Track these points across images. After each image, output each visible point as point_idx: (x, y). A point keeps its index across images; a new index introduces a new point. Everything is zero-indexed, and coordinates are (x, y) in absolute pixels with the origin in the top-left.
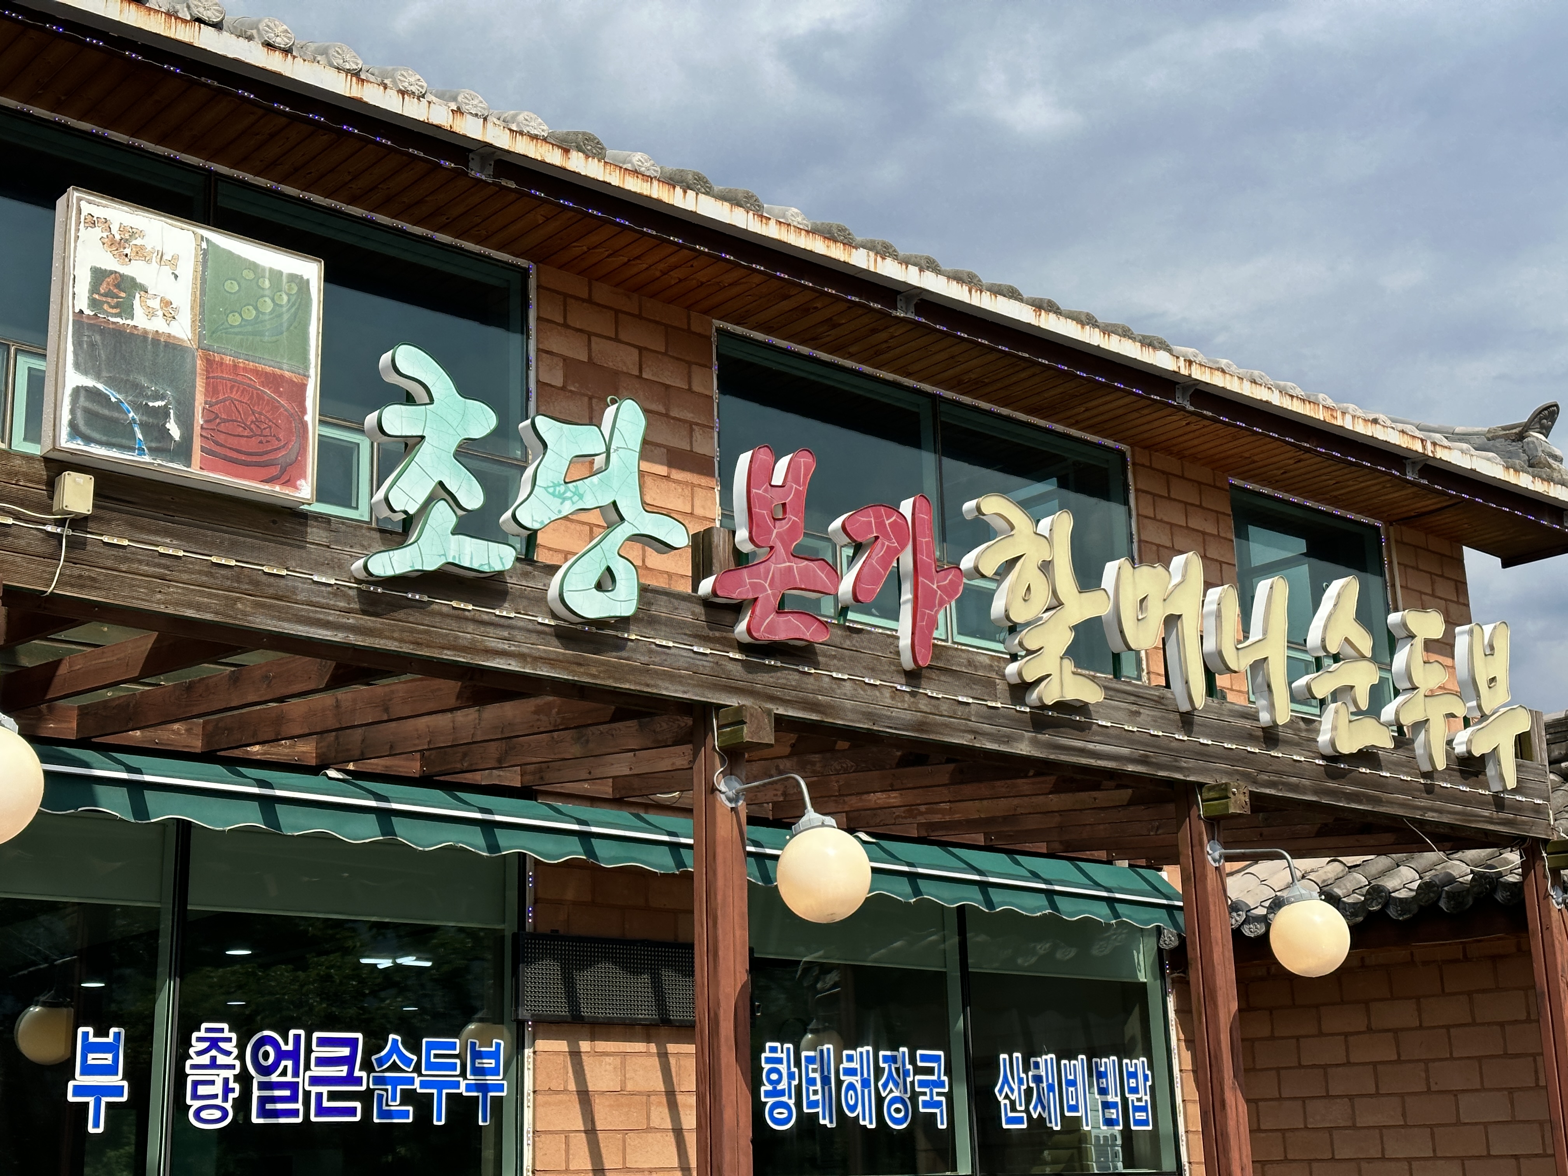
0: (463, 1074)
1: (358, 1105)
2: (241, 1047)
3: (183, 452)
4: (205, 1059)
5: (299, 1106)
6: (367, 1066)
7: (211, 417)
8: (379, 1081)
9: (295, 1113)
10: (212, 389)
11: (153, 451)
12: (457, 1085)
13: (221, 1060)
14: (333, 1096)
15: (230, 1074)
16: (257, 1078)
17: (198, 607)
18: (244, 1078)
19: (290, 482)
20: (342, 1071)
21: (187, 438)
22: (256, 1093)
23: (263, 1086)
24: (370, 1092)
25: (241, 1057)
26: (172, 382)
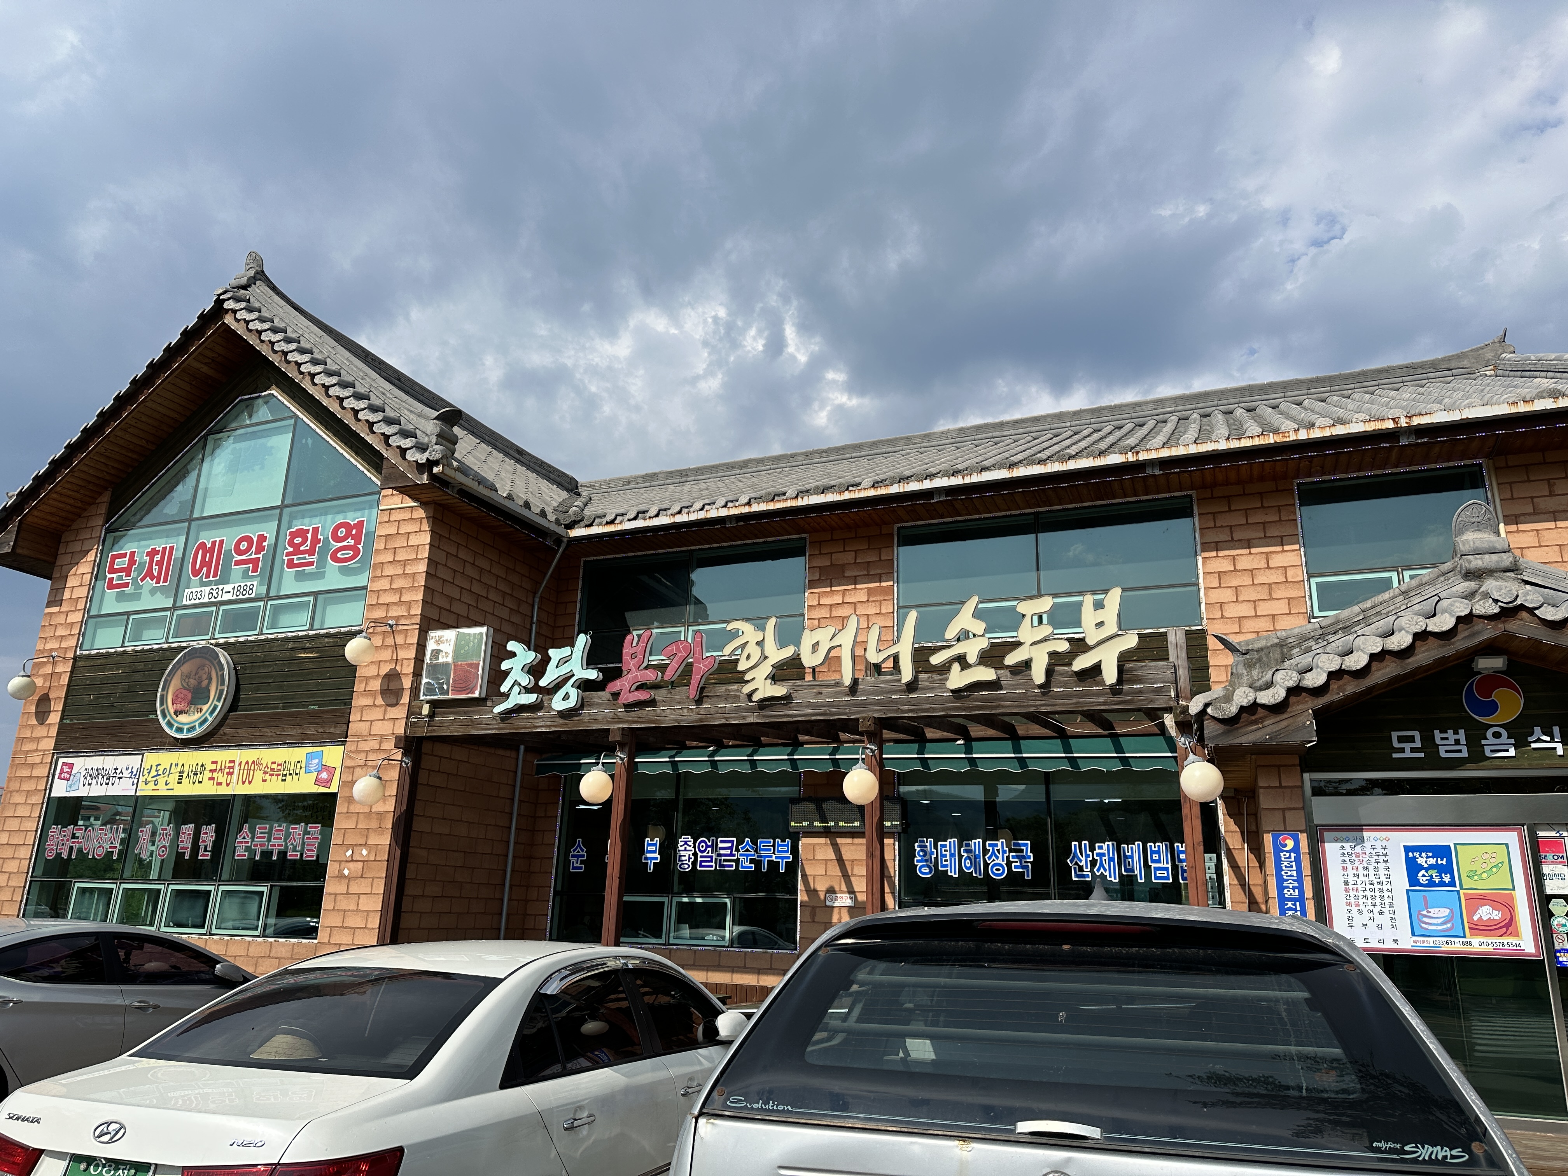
0: (774, 853)
1: (734, 864)
2: (694, 843)
3: (447, 693)
4: (683, 848)
5: (713, 864)
6: (737, 850)
7: (454, 680)
8: (741, 855)
9: (712, 866)
10: (455, 673)
11: (441, 694)
12: (771, 857)
13: (688, 848)
14: (725, 860)
15: (691, 853)
16: (700, 854)
17: (458, 732)
18: (695, 854)
19: (473, 693)
20: (728, 852)
21: (448, 688)
22: (699, 859)
23: (701, 857)
24: (738, 859)
25: (694, 847)
26: (446, 674)
